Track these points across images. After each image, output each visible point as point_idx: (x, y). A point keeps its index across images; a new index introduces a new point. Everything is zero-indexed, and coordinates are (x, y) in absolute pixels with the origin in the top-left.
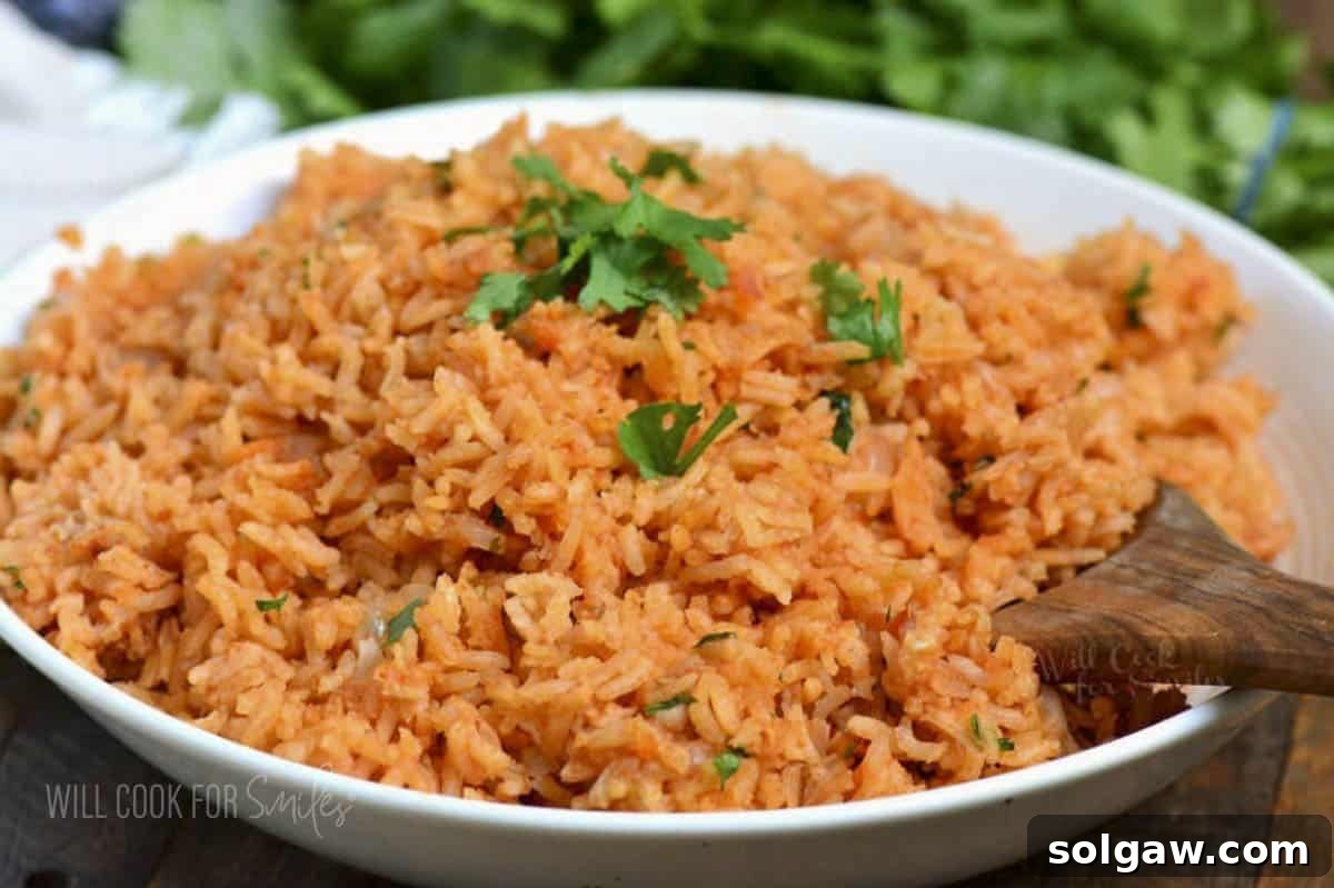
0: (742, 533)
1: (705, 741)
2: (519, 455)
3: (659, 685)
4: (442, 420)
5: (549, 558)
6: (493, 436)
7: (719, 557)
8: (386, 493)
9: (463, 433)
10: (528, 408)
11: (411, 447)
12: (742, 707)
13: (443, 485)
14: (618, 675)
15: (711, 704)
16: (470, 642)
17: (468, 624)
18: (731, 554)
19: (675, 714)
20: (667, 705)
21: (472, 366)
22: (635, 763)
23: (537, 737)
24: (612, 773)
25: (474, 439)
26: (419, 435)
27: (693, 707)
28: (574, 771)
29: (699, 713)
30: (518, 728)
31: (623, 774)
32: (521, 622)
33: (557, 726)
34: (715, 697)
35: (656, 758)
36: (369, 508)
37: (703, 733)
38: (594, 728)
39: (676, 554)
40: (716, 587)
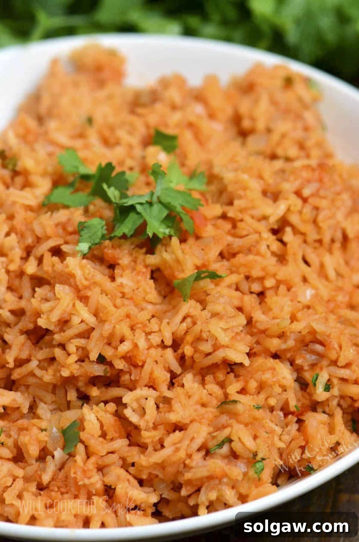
0: (216, 339)
1: (243, 458)
2: (107, 328)
3: (214, 437)
4: (65, 311)
5: (137, 378)
6: (91, 320)
7: (209, 354)
8: (42, 354)
9: (76, 320)
10: (104, 301)
11: (51, 328)
12: (253, 434)
13: (71, 348)
14: (193, 439)
15: (240, 439)
16: (107, 437)
17: (105, 428)
18: (214, 351)
19: (225, 449)
20: (220, 445)
21: (69, 279)
22: (217, 482)
23: (161, 476)
24: (207, 488)
25: (82, 321)
26: (54, 322)
27: (233, 444)
28: (187, 491)
29: (236, 446)
30: (150, 474)
31: (213, 489)
32: (134, 418)
33: (171, 470)
34: (241, 436)
35: (226, 475)
36: (34, 364)
37: (241, 454)
38: (191, 468)
39: (189, 357)
40: (213, 368)
